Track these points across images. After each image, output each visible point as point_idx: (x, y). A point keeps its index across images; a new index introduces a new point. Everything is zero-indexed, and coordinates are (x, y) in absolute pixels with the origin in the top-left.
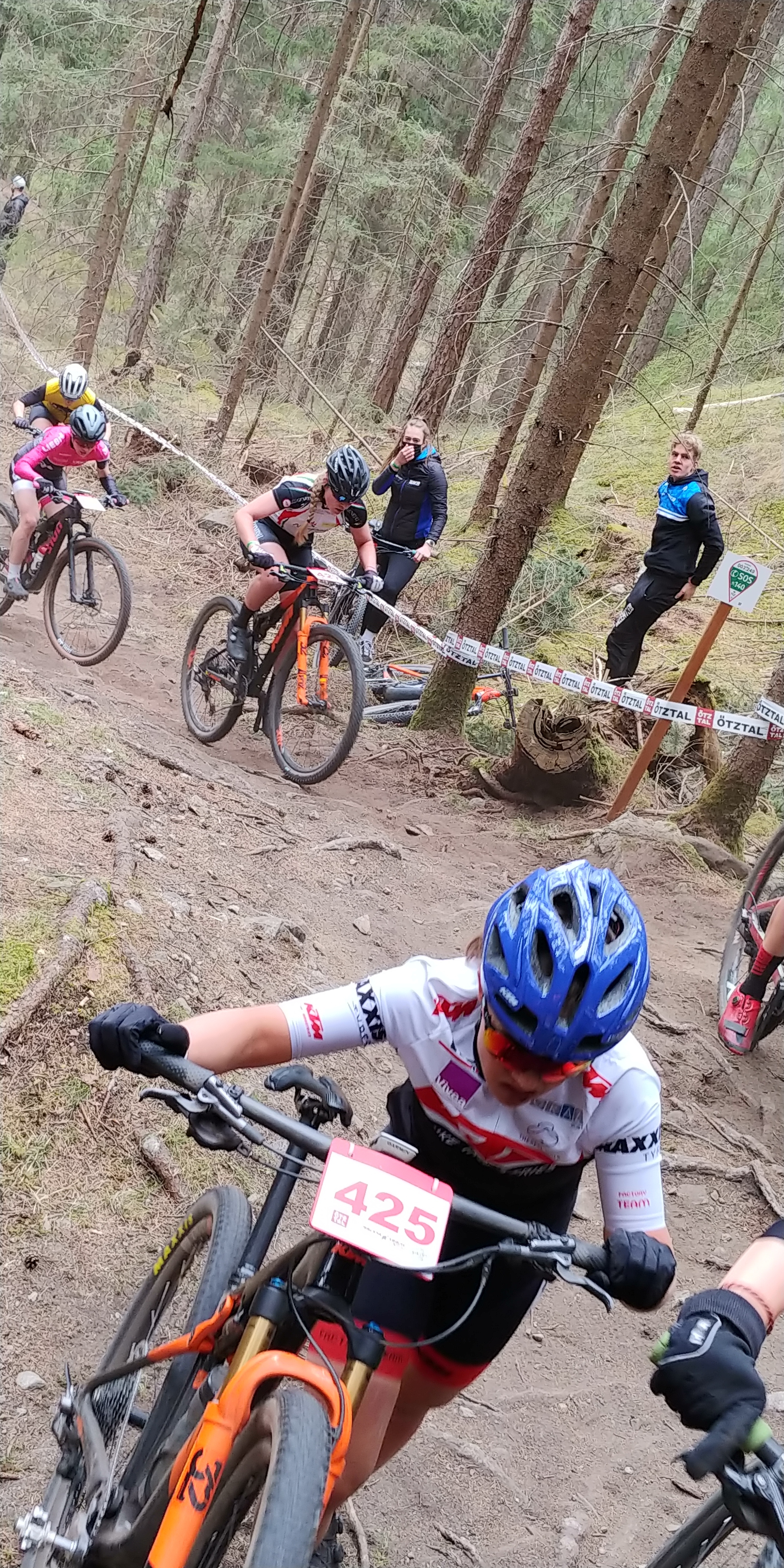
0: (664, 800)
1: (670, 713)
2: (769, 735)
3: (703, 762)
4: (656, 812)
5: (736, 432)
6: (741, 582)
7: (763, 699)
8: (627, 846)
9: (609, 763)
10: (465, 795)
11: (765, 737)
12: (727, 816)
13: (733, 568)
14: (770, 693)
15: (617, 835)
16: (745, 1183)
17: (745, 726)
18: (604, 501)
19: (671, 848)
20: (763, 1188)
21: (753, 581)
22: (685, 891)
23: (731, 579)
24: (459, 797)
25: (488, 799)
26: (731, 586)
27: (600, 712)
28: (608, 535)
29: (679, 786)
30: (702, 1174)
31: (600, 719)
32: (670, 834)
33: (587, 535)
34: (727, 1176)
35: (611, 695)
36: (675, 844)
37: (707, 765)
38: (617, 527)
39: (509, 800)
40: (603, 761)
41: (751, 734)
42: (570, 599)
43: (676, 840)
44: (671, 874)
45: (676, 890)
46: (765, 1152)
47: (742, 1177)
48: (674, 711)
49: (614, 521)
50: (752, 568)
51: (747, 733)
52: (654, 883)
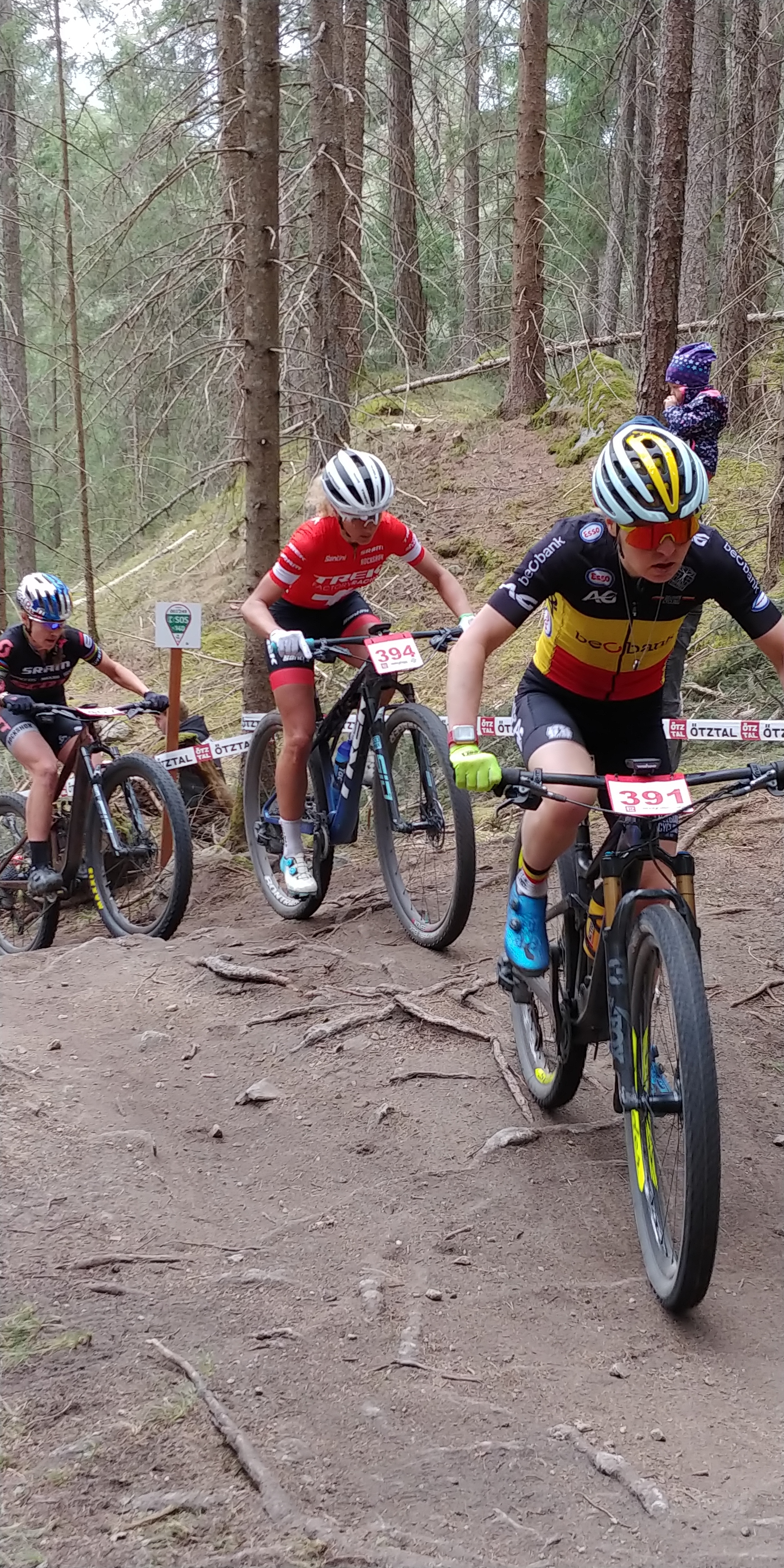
6: (179, 624)
13: (167, 616)
16: (395, 1017)
17: (240, 744)
21: (189, 620)
22: (251, 891)
23: (171, 626)
26: (173, 632)
30: (357, 1026)
34: (378, 1018)
44: (234, 884)
45: (244, 894)
47: (391, 1013)
48: (174, 759)
50: (183, 609)
51: (244, 750)
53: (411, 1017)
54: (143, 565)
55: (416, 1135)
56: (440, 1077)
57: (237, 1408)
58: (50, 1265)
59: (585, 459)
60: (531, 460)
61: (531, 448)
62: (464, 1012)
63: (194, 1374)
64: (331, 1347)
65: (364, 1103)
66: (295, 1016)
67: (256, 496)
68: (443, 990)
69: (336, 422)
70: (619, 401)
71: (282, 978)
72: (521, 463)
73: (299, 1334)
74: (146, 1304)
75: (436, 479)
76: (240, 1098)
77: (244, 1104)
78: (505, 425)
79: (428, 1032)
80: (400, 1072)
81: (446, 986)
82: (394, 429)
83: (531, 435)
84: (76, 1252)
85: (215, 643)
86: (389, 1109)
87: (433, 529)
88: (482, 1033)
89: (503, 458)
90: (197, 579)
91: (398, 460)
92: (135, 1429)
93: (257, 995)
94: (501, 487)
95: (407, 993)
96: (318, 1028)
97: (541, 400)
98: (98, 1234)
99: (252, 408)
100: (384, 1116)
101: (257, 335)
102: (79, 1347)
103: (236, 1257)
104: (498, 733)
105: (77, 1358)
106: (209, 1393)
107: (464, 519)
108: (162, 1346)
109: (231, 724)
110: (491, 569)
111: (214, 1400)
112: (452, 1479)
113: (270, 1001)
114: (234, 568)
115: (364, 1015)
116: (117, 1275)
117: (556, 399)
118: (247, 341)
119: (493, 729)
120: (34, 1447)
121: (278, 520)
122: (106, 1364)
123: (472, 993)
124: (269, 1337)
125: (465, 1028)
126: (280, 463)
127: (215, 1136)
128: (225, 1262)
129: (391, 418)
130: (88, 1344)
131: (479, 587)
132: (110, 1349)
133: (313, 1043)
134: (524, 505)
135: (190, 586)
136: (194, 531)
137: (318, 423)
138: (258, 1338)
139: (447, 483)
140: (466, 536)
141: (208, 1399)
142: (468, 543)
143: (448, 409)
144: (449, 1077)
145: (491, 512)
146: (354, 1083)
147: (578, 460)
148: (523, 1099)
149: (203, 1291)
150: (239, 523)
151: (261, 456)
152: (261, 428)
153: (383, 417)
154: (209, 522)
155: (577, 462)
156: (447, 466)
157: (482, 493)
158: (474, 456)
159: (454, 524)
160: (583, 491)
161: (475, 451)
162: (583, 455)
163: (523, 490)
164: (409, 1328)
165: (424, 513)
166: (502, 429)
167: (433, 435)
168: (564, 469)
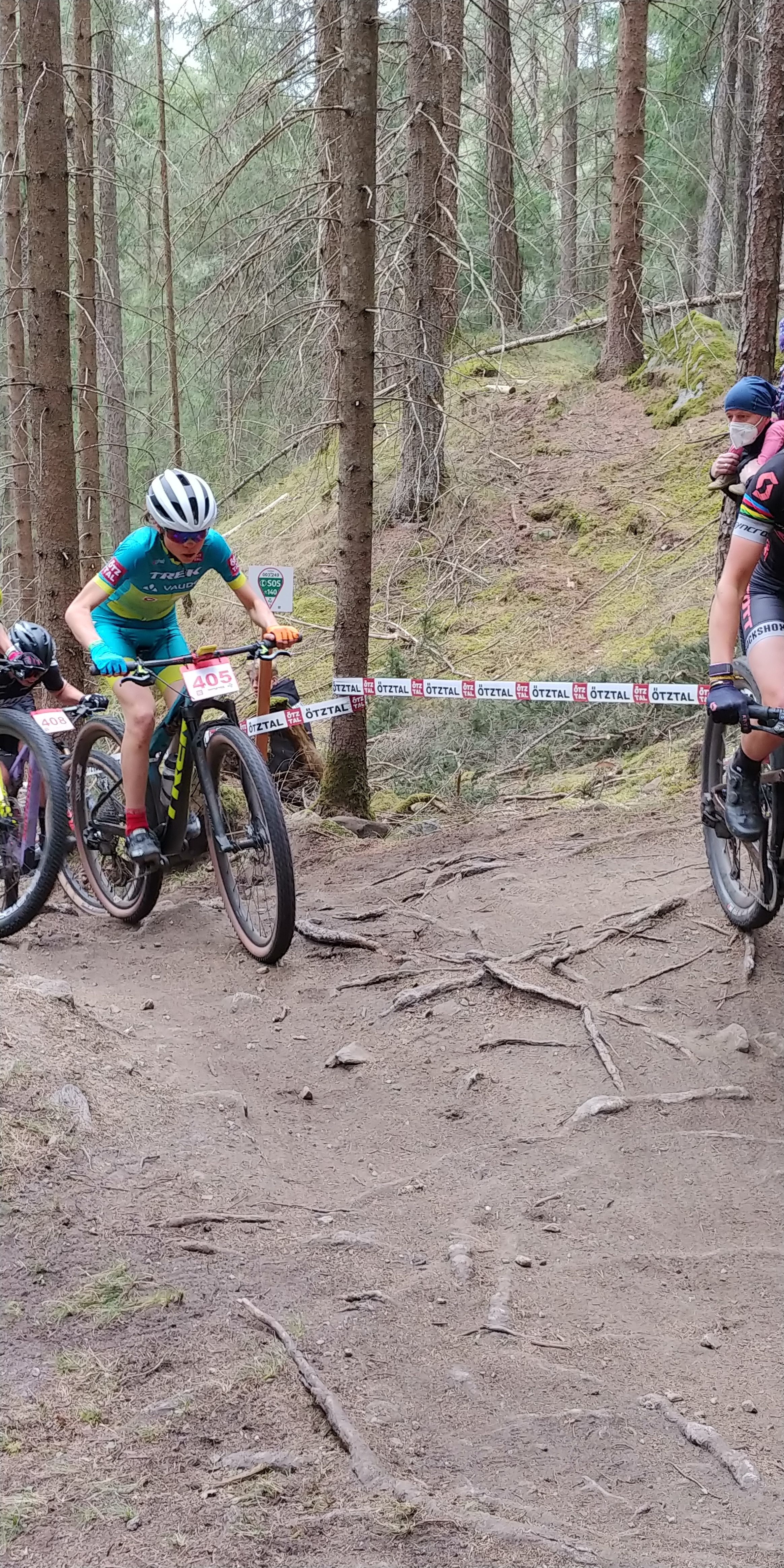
1: (263, 726)
2: (353, 708)
6: (272, 588)
7: (335, 680)
9: (231, 797)
11: (351, 711)
12: (350, 793)
13: (260, 579)
14: (338, 672)
16: (484, 983)
17: (330, 708)
19: (314, 829)
20: (501, 977)
21: (282, 583)
22: (341, 855)
23: (263, 589)
26: (265, 595)
30: (447, 992)
32: (308, 819)
34: (468, 984)
36: (315, 825)
40: (226, 797)
41: (339, 713)
43: (315, 822)
44: (324, 849)
45: (333, 859)
46: (490, 954)
47: (481, 979)
48: (266, 723)
50: (276, 572)
51: (334, 714)
52: (312, 862)
53: (501, 983)
54: (235, 529)
55: (505, 1102)
56: (530, 1044)
57: (327, 1369)
58: (143, 1223)
59: (683, 421)
60: (627, 422)
61: (628, 410)
62: (555, 979)
63: (284, 1335)
64: (420, 1311)
65: (454, 1069)
66: (386, 980)
67: (350, 459)
68: (533, 957)
69: (429, 384)
70: (718, 361)
71: (371, 942)
72: (617, 424)
73: (389, 1297)
74: (236, 1263)
75: (530, 442)
76: (330, 1060)
77: (334, 1067)
78: (601, 386)
79: (518, 999)
80: (490, 1038)
81: (537, 953)
82: (488, 390)
83: (627, 396)
84: (168, 1210)
85: (306, 607)
86: (478, 1075)
87: (527, 492)
88: (572, 1001)
89: (599, 420)
90: (289, 542)
91: (491, 422)
92: (226, 1388)
93: (347, 959)
94: (597, 449)
95: (497, 960)
96: (407, 993)
97: (637, 361)
98: (190, 1193)
99: (347, 369)
100: (473, 1081)
101: (352, 295)
102: (171, 1304)
103: (326, 1219)
104: (590, 699)
105: (169, 1315)
106: (299, 1354)
107: (558, 481)
108: (252, 1306)
109: (321, 689)
110: (585, 533)
111: (304, 1360)
112: (542, 1446)
113: (359, 965)
114: (325, 532)
115: (453, 981)
116: (208, 1234)
117: (654, 360)
118: (342, 301)
119: (585, 695)
120: (126, 1403)
121: (371, 483)
122: (197, 1322)
123: (563, 961)
124: (359, 1299)
125: (555, 996)
126: (374, 425)
127: (305, 1098)
128: (315, 1223)
129: (485, 379)
130: (180, 1302)
131: (573, 551)
132: (202, 1308)
133: (402, 1007)
134: (620, 468)
135: (281, 550)
136: (286, 494)
137: (412, 384)
138: (348, 1300)
139: (542, 445)
140: (560, 500)
141: (297, 1359)
142: (562, 507)
143: (543, 370)
144: (539, 1044)
145: (586, 475)
146: (443, 1048)
147: (676, 422)
148: (614, 1067)
149: (293, 1252)
150: (331, 487)
151: (354, 417)
152: (355, 389)
153: (478, 379)
154: (302, 485)
155: (674, 424)
156: (542, 427)
157: (577, 456)
158: (569, 418)
159: (548, 487)
160: (681, 454)
161: (570, 412)
162: (681, 416)
163: (619, 452)
164: (499, 1294)
165: (517, 475)
166: (598, 391)
167: (528, 396)
168: (661, 430)
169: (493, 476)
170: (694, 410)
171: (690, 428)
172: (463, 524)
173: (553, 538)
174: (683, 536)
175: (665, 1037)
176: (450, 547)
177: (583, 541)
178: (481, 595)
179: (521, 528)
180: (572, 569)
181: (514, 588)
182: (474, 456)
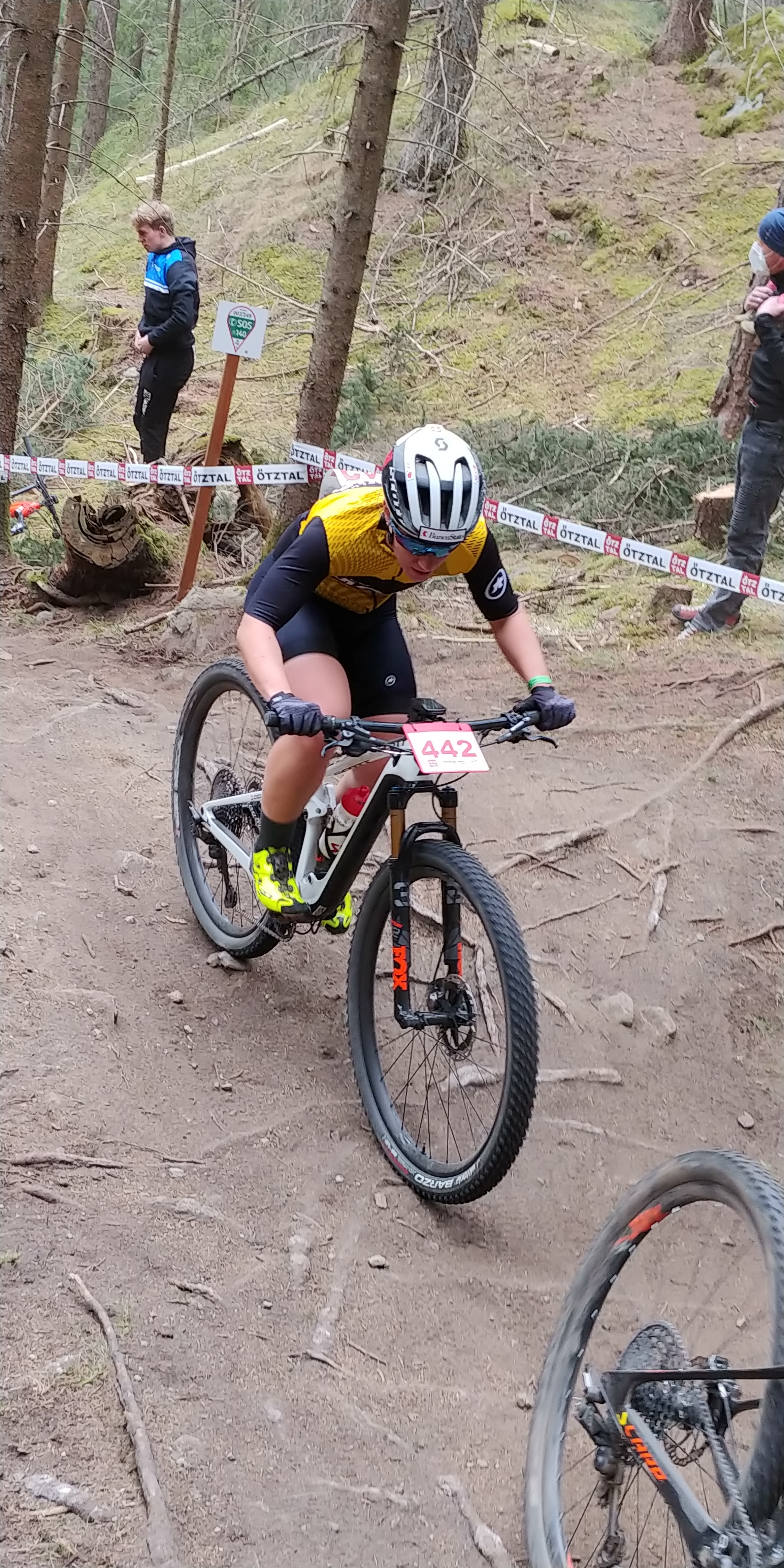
0: (228, 568)
1: (209, 479)
2: (309, 477)
3: (256, 522)
4: (222, 581)
5: (204, 190)
7: (295, 443)
8: (204, 620)
9: (164, 545)
10: (31, 613)
11: (306, 481)
13: (230, 317)
14: (299, 436)
15: (190, 612)
17: (285, 474)
18: (92, 288)
21: (253, 326)
23: (231, 329)
24: (24, 616)
25: (55, 611)
26: (232, 335)
27: (141, 496)
28: (105, 321)
29: (239, 551)
31: (144, 502)
33: (84, 325)
35: (148, 476)
37: (260, 523)
38: (112, 310)
39: (75, 606)
40: (158, 544)
41: (292, 481)
42: (85, 394)
48: (212, 476)
49: (108, 305)
51: (288, 481)
54: (222, 148)
59: (735, 133)
60: (674, 120)
61: (677, 105)
63: (108, 1327)
64: (248, 1316)
67: (351, 203)
69: (464, 38)
72: (663, 120)
73: (220, 1295)
74: (76, 1217)
75: (564, 121)
76: (212, 957)
77: (214, 965)
78: (654, 70)
82: (530, 47)
83: (680, 89)
84: (18, 1142)
85: (285, 269)
87: (551, 181)
88: (468, 936)
89: (644, 111)
91: (526, 87)
94: (635, 146)
97: (698, 50)
98: (43, 1119)
99: (363, 102)
101: (382, 23)
103: (176, 1171)
106: (120, 1356)
107: (587, 176)
109: (287, 374)
110: (605, 246)
111: (124, 1367)
114: (321, 181)
117: (716, 54)
118: (370, 27)
121: (369, 234)
124: (190, 1293)
126: (383, 170)
128: (164, 1176)
129: (530, 30)
131: (587, 264)
132: (33, 1272)
134: (655, 175)
135: (269, 191)
136: (285, 119)
138: (180, 1288)
139: (576, 128)
140: (584, 199)
142: (585, 208)
143: (596, 28)
145: (618, 176)
147: (726, 133)
148: (494, 1027)
149: (135, 1212)
150: (337, 124)
151: (362, 159)
152: (368, 129)
153: (521, 26)
154: (305, 112)
155: (724, 135)
156: (580, 106)
157: (612, 149)
158: (612, 101)
159: (575, 181)
160: (725, 174)
161: (615, 94)
162: (733, 128)
163: (658, 155)
164: (328, 1309)
165: (544, 158)
166: (650, 75)
167: (571, 65)
168: (709, 138)
169: (517, 154)
170: (749, 124)
171: (740, 142)
172: (473, 206)
173: (568, 242)
174: (709, 274)
175: (552, 998)
176: (454, 232)
177: (601, 256)
178: (479, 296)
179: (537, 223)
180: (581, 287)
181: (515, 298)
182: (500, 124)
